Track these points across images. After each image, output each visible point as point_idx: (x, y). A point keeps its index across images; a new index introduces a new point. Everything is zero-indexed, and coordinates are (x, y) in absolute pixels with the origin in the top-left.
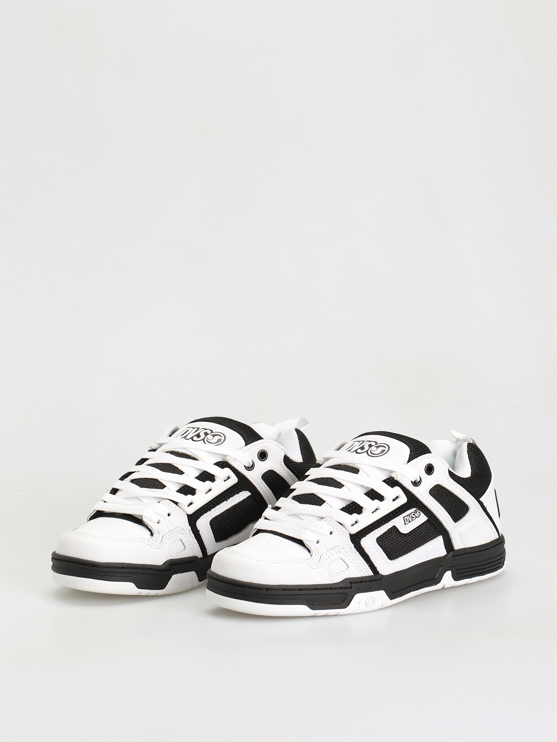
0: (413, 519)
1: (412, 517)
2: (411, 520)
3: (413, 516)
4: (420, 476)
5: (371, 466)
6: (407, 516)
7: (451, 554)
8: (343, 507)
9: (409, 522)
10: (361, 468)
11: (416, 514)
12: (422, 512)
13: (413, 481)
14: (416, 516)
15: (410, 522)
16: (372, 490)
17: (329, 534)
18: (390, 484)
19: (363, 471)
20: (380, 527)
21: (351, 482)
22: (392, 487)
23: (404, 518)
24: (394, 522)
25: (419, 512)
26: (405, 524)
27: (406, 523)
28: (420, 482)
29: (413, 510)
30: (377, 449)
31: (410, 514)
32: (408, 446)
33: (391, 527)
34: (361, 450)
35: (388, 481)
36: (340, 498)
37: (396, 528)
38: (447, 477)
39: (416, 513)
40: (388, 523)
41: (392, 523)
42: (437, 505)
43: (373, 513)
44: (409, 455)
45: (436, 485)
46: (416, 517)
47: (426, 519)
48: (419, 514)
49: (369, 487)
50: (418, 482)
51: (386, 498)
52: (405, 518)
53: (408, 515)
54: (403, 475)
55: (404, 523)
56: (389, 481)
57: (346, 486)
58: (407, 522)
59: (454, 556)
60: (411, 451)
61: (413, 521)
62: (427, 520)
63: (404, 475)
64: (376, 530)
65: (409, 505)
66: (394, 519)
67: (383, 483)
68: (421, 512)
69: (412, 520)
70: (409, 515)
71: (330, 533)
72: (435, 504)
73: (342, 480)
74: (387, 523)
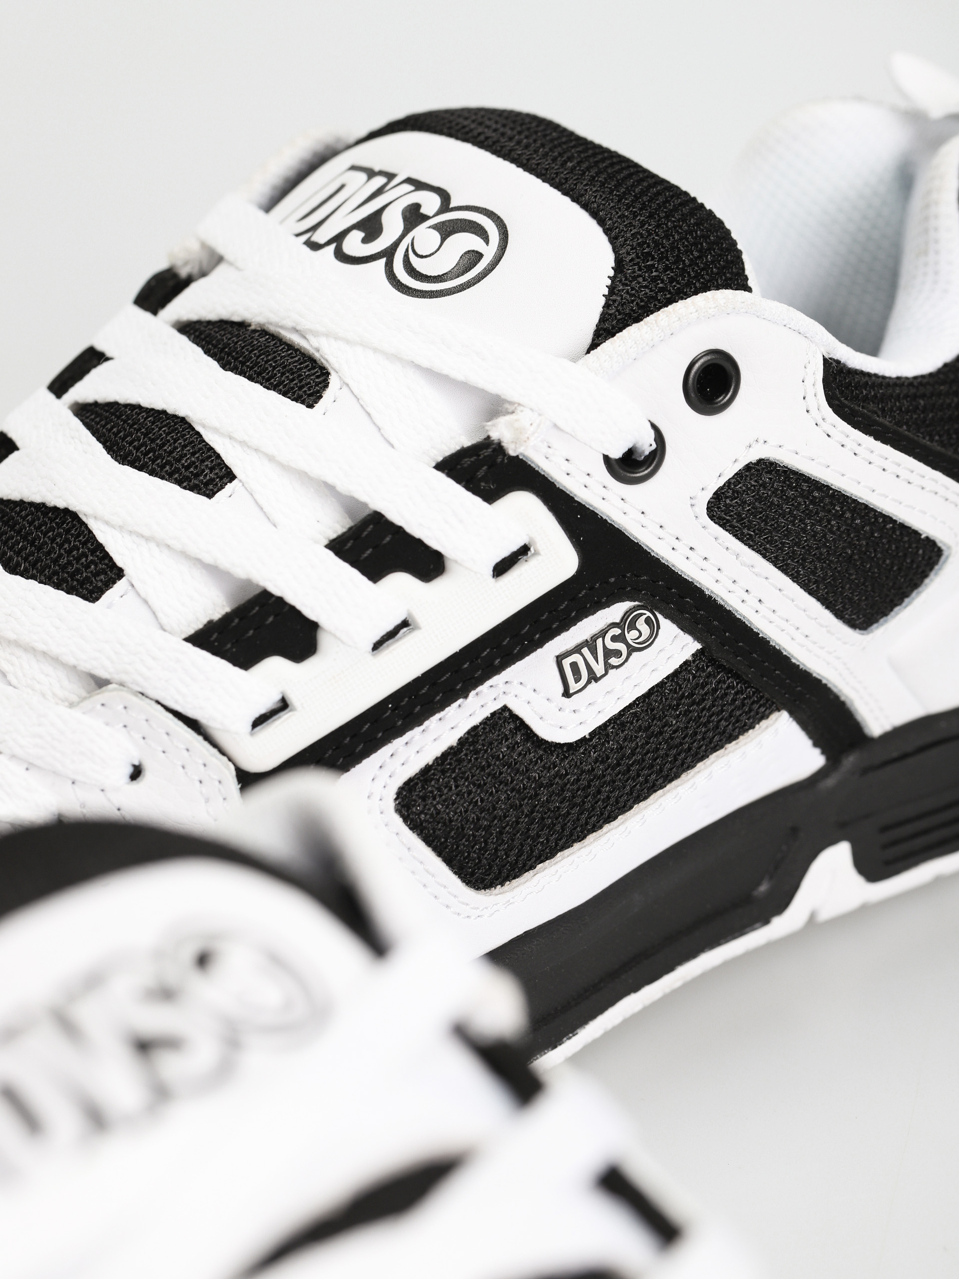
0: (614, 661)
1: (608, 653)
2: (599, 669)
3: (612, 646)
4: (654, 426)
5: (395, 358)
6: (577, 649)
7: (850, 761)
8: (210, 623)
9: (589, 682)
10: (336, 366)
11: (631, 636)
12: (666, 617)
13: (616, 453)
14: (628, 646)
15: (597, 679)
16: (377, 520)
17: (127, 778)
18: (481, 480)
19: (347, 385)
20: (421, 724)
21: (271, 458)
22: (490, 497)
23: (559, 659)
24: (502, 687)
25: (648, 621)
26: (567, 694)
27: (573, 687)
28: (657, 456)
29: (616, 611)
30: (443, 240)
31: (594, 638)
32: (607, 232)
33: (486, 713)
34: (365, 241)
35: (467, 462)
36: (198, 562)
37: (515, 718)
38: (814, 411)
39: (632, 626)
40: (466, 697)
41: (493, 693)
42: (756, 570)
43: (377, 646)
44: (606, 291)
45: (748, 467)
46: (631, 650)
47: (693, 651)
48: (645, 630)
49: (363, 497)
50: (647, 457)
51: (456, 562)
52: (566, 663)
53: (585, 643)
54: (555, 426)
55: (561, 689)
56: (476, 466)
57: (244, 480)
58: (577, 680)
59: (865, 771)
60: (619, 266)
61: (611, 672)
62: (697, 655)
63: (559, 424)
64: (398, 743)
65: (591, 588)
66: (504, 673)
67: (441, 476)
68: (660, 616)
69: (608, 667)
70: (591, 644)
71: (130, 770)
72: (744, 564)
73: (227, 441)
74: (460, 701)
